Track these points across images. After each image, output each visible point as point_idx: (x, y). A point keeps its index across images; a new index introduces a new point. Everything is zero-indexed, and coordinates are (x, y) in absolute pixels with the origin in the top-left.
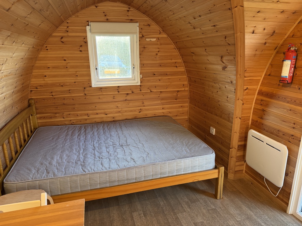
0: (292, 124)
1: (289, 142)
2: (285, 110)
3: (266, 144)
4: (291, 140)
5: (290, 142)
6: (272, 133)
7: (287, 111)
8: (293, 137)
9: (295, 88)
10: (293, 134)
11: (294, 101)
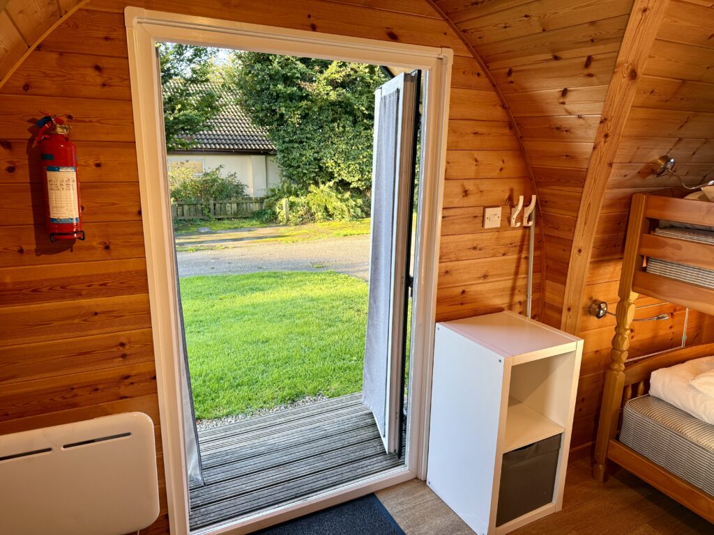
0: (115, 349)
1: (122, 398)
2: (76, 321)
3: (65, 447)
4: (123, 391)
5: (127, 397)
6: (46, 409)
7: (84, 320)
8: (129, 381)
9: (91, 248)
10: (127, 373)
11: (101, 285)
